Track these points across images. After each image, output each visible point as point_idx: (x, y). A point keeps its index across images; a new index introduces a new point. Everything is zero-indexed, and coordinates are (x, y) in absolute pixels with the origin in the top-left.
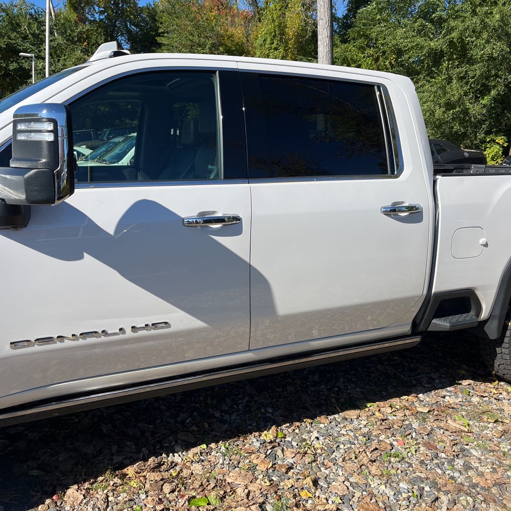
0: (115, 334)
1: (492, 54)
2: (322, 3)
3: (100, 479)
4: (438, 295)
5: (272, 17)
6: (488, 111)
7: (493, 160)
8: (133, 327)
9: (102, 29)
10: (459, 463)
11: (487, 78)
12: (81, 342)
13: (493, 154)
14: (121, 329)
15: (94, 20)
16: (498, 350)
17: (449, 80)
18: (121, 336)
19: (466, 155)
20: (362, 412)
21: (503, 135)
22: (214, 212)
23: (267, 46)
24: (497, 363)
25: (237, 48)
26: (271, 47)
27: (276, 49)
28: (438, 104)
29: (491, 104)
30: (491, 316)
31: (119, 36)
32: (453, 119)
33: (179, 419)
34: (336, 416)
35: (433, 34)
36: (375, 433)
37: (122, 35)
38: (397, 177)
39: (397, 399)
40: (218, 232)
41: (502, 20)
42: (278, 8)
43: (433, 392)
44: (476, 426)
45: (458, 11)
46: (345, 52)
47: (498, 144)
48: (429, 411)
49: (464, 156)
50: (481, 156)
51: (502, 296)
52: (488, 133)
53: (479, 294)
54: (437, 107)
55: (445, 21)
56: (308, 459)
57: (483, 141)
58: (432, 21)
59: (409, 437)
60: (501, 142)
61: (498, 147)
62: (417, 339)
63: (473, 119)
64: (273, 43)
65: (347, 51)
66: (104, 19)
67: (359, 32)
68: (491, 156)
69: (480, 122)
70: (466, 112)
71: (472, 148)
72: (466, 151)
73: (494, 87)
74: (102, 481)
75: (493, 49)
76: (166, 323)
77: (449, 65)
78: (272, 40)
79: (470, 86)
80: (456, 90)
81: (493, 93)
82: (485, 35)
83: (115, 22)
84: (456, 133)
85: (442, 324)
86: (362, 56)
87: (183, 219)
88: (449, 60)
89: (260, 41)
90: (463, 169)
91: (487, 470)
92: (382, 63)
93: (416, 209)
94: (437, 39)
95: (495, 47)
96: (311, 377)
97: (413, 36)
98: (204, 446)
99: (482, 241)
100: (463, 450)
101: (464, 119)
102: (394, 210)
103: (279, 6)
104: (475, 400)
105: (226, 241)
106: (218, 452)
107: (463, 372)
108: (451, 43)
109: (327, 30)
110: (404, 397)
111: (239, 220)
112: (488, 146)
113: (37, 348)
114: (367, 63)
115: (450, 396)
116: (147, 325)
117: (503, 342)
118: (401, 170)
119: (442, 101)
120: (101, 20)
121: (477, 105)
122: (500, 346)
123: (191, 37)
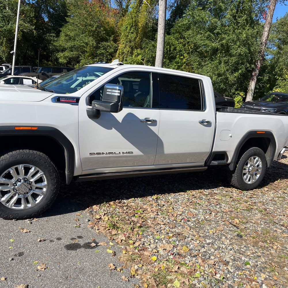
0: (118, 154)
1: (241, 53)
2: (161, 17)
3: (102, 204)
4: (214, 152)
5: (132, 16)
6: (237, 79)
7: (238, 103)
8: (123, 152)
9: (34, 9)
10: (218, 206)
11: (238, 64)
12: (108, 155)
13: (238, 100)
14: (119, 153)
15: (29, 3)
16: (233, 175)
17: (220, 63)
18: (119, 155)
19: (226, 100)
20: (185, 193)
21: (243, 92)
22: (149, 118)
23: (127, 31)
24: (232, 180)
25: (111, 29)
26: (130, 32)
27: (132, 33)
28: (214, 74)
29: (238, 76)
30: (231, 162)
31: (43, 14)
32: (221, 82)
33: (121, 191)
34: (176, 194)
35: (214, 39)
36: (190, 198)
37: (45, 13)
38: (204, 111)
39: (197, 191)
40: (150, 125)
41: (247, 37)
42: (135, 12)
43: (210, 189)
44: (224, 199)
45: (226, 30)
46: (169, 40)
47: (241, 95)
48: (208, 194)
49: (225, 100)
50: (232, 101)
51: (235, 155)
52: (236, 90)
53: (228, 153)
54: (214, 75)
55: (220, 34)
56: (169, 204)
57: (234, 94)
58: (214, 34)
59: (202, 200)
60: (242, 95)
61: (241, 97)
62: (206, 168)
63: (230, 83)
64: (131, 30)
65: (170, 39)
66: (35, 3)
67: (176, 30)
68: (237, 101)
69: (234, 84)
70: (227, 79)
71: (228, 96)
72: (226, 98)
73: (241, 69)
74: (103, 205)
75: (241, 50)
76: (132, 152)
77: (220, 55)
78: (131, 28)
79: (230, 67)
80: (223, 68)
81: (240, 71)
82: (238, 44)
83: (41, 5)
84: (222, 88)
85: (215, 163)
86: (177, 43)
87: (140, 120)
88: (221, 53)
89: (124, 28)
90: (225, 108)
91: (227, 208)
92: (187, 47)
93: (210, 122)
94: (215, 42)
95: (242, 50)
96: (165, 183)
97: (204, 40)
98: (133, 199)
99: (230, 135)
100: (219, 204)
101: (226, 82)
102: (203, 122)
103: (136, 11)
104: (224, 192)
105: (152, 128)
106: (139, 200)
107: (220, 184)
108: (222, 45)
109: (162, 30)
110: (200, 190)
111: (156, 121)
112: (236, 96)
113: (96, 156)
114: (180, 47)
115: (216, 190)
116: (127, 152)
117: (235, 172)
118: (205, 109)
119: (216, 73)
120: (33, 4)
121: (232, 76)
122: (234, 174)
123: (86, 20)
